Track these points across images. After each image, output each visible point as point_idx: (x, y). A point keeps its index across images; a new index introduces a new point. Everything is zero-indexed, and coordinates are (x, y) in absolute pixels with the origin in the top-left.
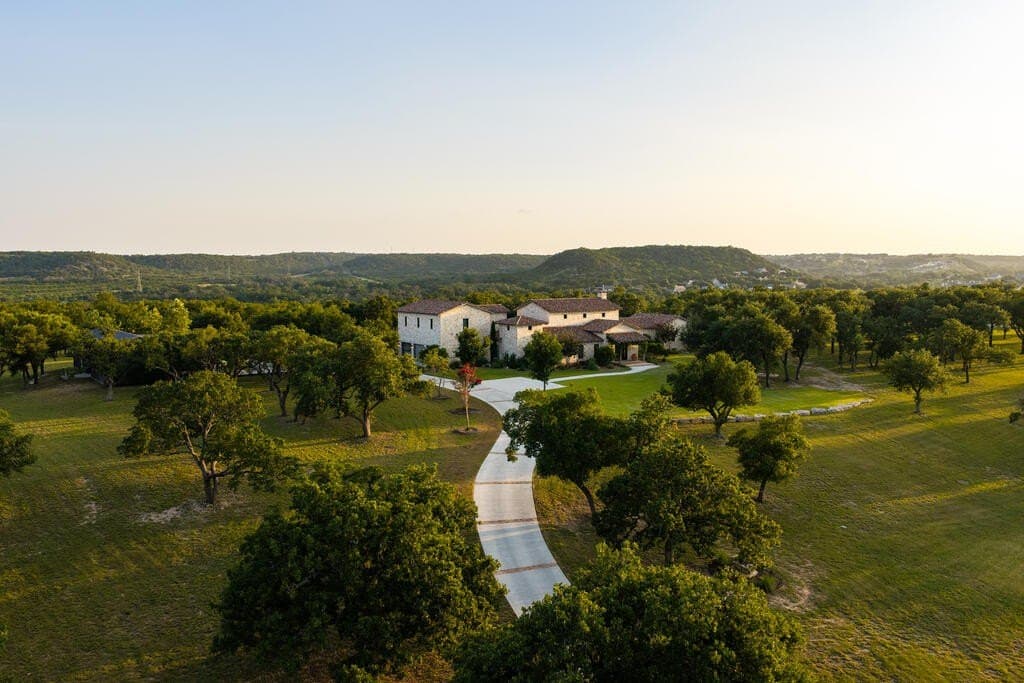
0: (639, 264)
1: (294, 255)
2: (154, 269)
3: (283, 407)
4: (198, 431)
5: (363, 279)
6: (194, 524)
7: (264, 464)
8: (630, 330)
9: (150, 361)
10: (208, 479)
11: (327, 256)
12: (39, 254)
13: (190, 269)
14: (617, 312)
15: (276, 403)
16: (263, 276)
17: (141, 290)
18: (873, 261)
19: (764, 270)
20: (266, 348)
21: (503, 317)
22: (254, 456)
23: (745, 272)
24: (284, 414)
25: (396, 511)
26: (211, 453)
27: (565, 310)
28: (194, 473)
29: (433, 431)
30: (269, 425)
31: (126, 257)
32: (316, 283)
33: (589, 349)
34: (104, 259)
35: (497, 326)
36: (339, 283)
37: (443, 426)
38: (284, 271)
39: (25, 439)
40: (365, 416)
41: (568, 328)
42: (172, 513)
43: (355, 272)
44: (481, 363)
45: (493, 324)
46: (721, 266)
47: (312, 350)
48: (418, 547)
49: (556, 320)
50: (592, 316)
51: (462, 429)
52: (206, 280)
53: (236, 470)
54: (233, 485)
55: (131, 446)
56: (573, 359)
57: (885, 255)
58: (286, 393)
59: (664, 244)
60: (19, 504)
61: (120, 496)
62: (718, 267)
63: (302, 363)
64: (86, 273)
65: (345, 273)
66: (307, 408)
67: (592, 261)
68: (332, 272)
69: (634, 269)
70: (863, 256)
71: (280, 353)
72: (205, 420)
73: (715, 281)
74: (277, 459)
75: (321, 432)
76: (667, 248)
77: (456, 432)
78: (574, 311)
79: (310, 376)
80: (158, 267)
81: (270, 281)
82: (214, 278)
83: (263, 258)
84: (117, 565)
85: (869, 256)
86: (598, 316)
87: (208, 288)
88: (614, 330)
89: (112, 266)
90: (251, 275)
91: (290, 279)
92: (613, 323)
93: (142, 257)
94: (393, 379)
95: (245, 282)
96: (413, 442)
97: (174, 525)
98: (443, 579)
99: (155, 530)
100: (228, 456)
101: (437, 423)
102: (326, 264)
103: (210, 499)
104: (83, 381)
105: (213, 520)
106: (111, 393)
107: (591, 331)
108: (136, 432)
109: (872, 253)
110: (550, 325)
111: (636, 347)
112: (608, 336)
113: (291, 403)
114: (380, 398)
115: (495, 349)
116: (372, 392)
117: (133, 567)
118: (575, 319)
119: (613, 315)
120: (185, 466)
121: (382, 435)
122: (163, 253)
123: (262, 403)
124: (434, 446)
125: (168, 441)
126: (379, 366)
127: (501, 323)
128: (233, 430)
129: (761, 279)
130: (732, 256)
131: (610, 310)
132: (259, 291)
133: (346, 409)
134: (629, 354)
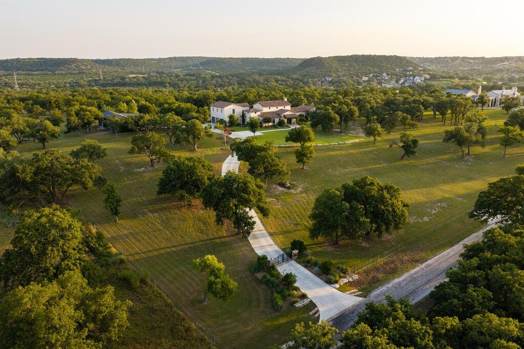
0: (347, 65)
1: (175, 58)
2: (107, 66)
3: (171, 140)
4: (148, 148)
5: (210, 72)
6: (149, 172)
7: (166, 157)
8: (293, 113)
9: (130, 126)
10: (152, 160)
11: (191, 59)
12: (51, 59)
13: (125, 67)
14: (290, 106)
15: (168, 139)
16: (160, 71)
17: (102, 78)
18: (476, 61)
19: (411, 68)
20: (165, 122)
21: (248, 108)
22: (163, 155)
23: (402, 70)
24: (171, 143)
25: (194, 165)
26: (152, 153)
27: (270, 106)
28: (148, 159)
29: (215, 148)
30: (167, 146)
31: (93, 60)
32: (186, 75)
33: (277, 120)
34: (83, 61)
35: (244, 112)
36: (198, 75)
37: (219, 147)
38: (171, 68)
39: (105, 150)
40: (195, 144)
41: (270, 112)
42: (143, 169)
43: (206, 68)
44: (238, 125)
45: (243, 111)
46: (389, 66)
47: (179, 124)
48: (198, 172)
49: (266, 110)
50: (280, 108)
51: (224, 148)
52: (132, 73)
53: (159, 158)
54: (159, 162)
55: (132, 152)
56: (271, 124)
57: (484, 58)
58: (171, 136)
59: (361, 54)
60: (102, 166)
61: (129, 164)
62: (388, 67)
63: (176, 128)
64: (75, 70)
65: (201, 68)
66: (178, 141)
67: (323, 63)
68: (194, 68)
69: (344, 68)
70: (471, 58)
71: (169, 124)
72: (150, 144)
73: (385, 75)
74: (169, 155)
75: (182, 149)
76: (363, 56)
77: (222, 149)
78: (273, 106)
79: (178, 132)
80: (109, 65)
81: (164, 73)
82: (136, 71)
83: (160, 59)
84: (132, 180)
85: (475, 59)
86: (282, 108)
87: (134, 78)
88: (286, 113)
89: (87, 65)
90: (154, 70)
91: (173, 72)
92: (288, 111)
93: (100, 60)
94: (202, 133)
95: (152, 74)
96: (209, 152)
97: (144, 172)
98: (203, 179)
99: (139, 173)
100: (157, 155)
101: (217, 146)
102: (191, 63)
103: (152, 166)
104: (102, 130)
105: (153, 171)
106: (117, 136)
107: (278, 114)
108: (133, 148)
109: (477, 56)
110: (263, 111)
111: (295, 119)
112: (284, 116)
113: (173, 140)
114: (198, 138)
115: (244, 120)
116: (196, 137)
117: (136, 181)
118: (273, 109)
119: (288, 107)
120: (145, 157)
121: (200, 150)
122: (110, 58)
123: (165, 140)
124: (215, 153)
125: (141, 150)
126: (198, 129)
127: (246, 111)
128: (157, 148)
129: (408, 73)
130: (396, 60)
131: (287, 105)
132: (159, 80)
133: (189, 141)
134: (292, 122)
